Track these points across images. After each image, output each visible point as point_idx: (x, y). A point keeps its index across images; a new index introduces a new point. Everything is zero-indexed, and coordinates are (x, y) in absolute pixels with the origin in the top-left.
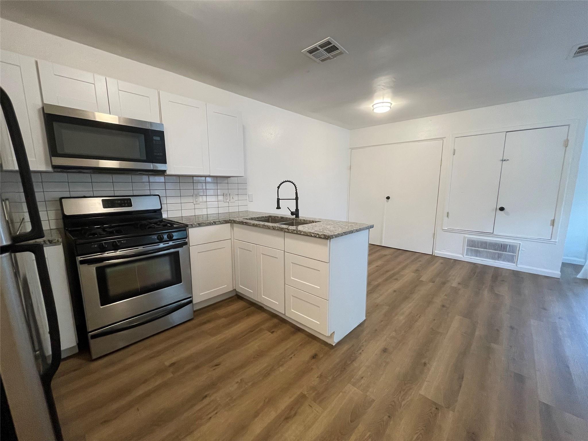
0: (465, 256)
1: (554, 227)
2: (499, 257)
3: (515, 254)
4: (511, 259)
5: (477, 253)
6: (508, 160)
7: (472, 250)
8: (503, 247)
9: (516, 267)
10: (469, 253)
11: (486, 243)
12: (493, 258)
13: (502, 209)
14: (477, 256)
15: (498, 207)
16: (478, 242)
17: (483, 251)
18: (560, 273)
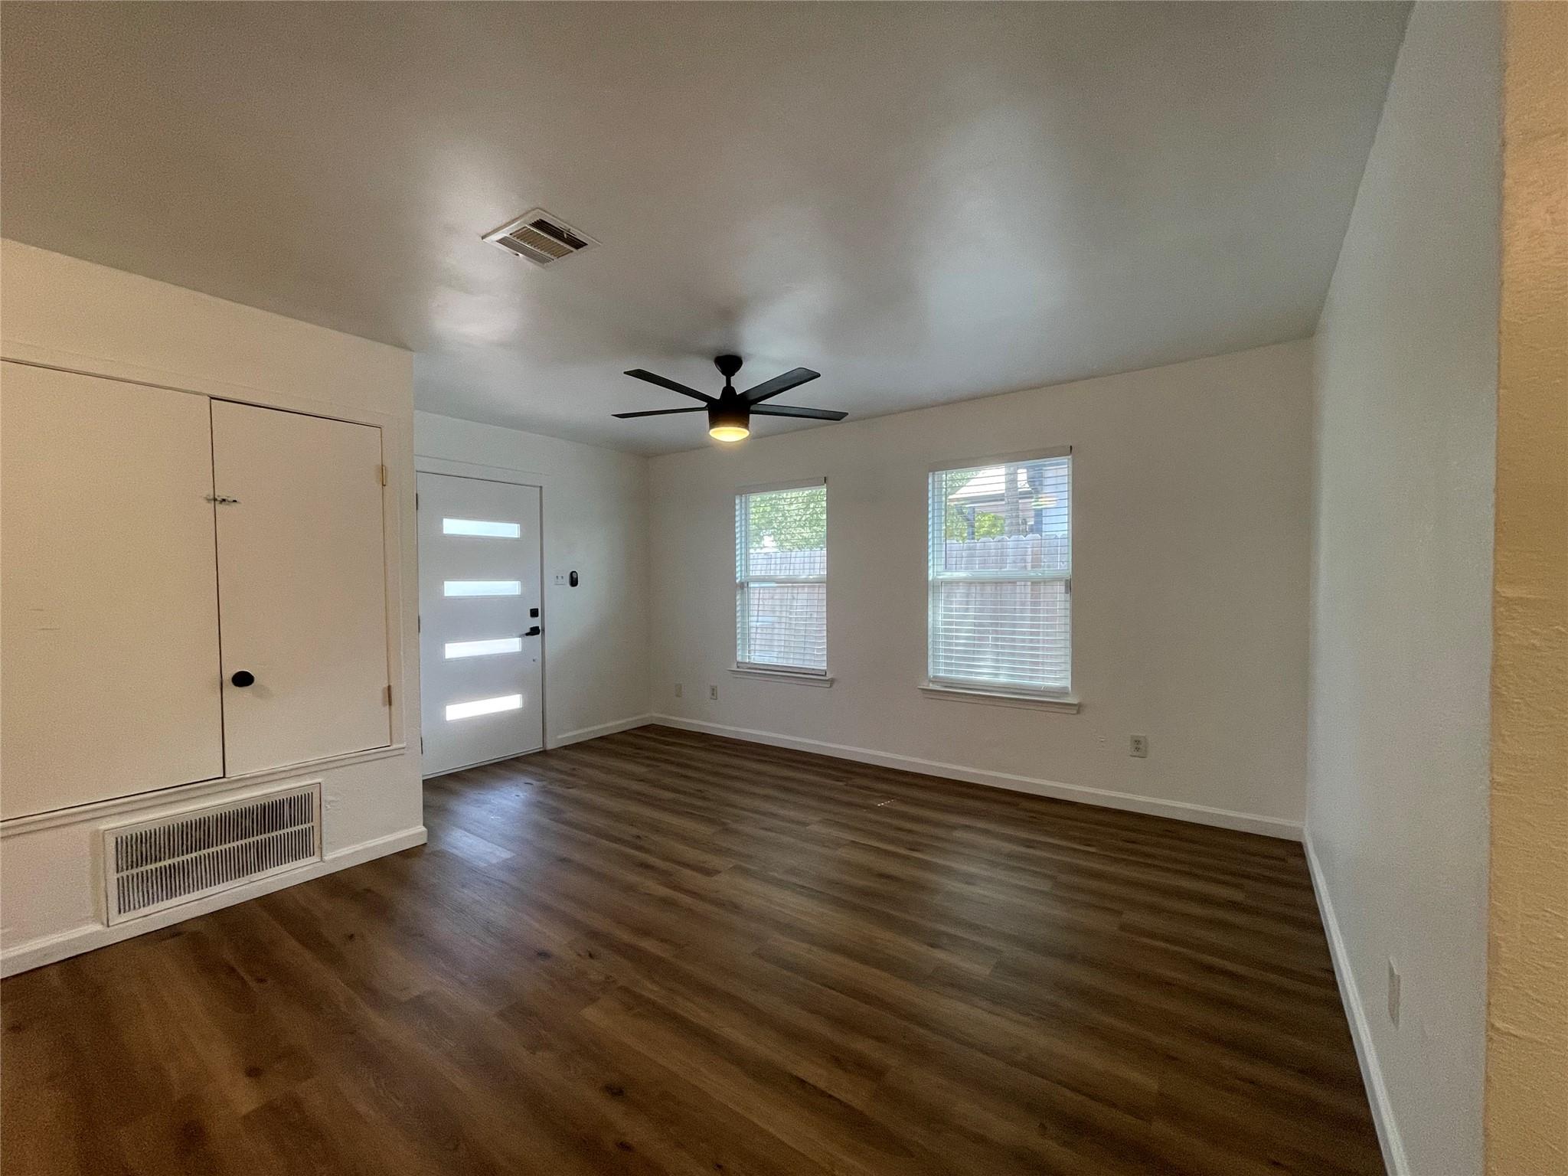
0: (117, 919)
1: (393, 708)
2: (262, 858)
3: (310, 825)
4: (302, 847)
5: (171, 882)
6: (235, 501)
7: (144, 878)
8: (269, 815)
9: (322, 864)
10: (136, 897)
11: (202, 824)
12: (242, 871)
13: (243, 679)
14: (171, 894)
15: (228, 674)
16: (169, 832)
17: (197, 861)
18: (424, 829)
